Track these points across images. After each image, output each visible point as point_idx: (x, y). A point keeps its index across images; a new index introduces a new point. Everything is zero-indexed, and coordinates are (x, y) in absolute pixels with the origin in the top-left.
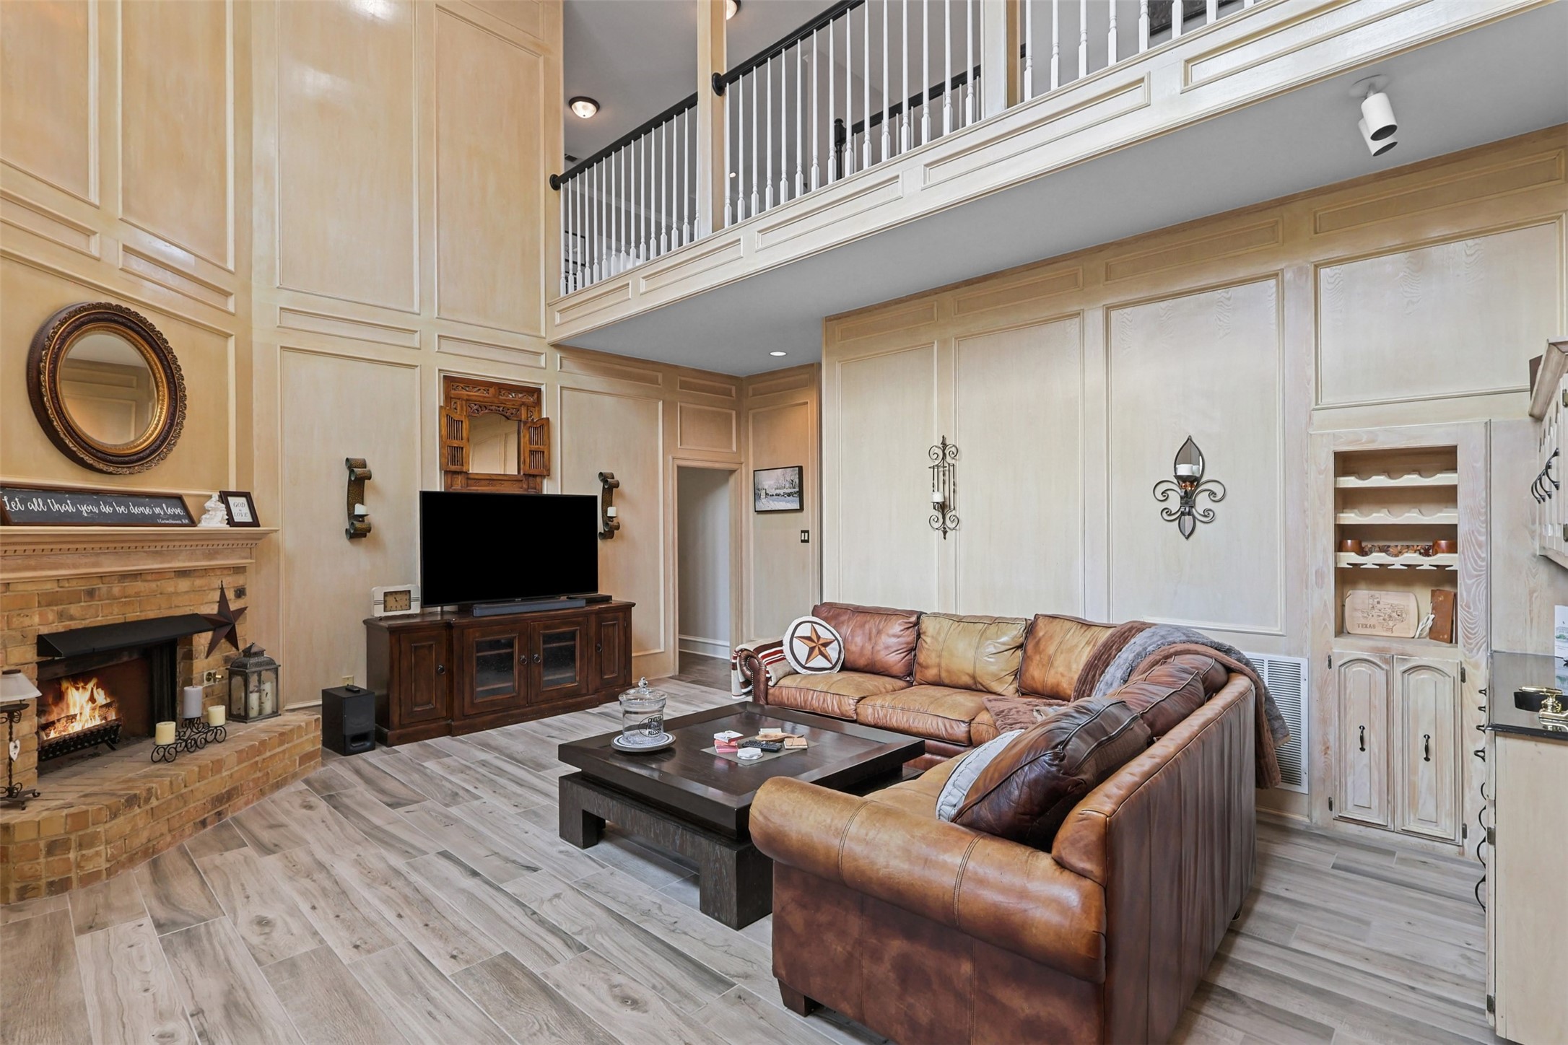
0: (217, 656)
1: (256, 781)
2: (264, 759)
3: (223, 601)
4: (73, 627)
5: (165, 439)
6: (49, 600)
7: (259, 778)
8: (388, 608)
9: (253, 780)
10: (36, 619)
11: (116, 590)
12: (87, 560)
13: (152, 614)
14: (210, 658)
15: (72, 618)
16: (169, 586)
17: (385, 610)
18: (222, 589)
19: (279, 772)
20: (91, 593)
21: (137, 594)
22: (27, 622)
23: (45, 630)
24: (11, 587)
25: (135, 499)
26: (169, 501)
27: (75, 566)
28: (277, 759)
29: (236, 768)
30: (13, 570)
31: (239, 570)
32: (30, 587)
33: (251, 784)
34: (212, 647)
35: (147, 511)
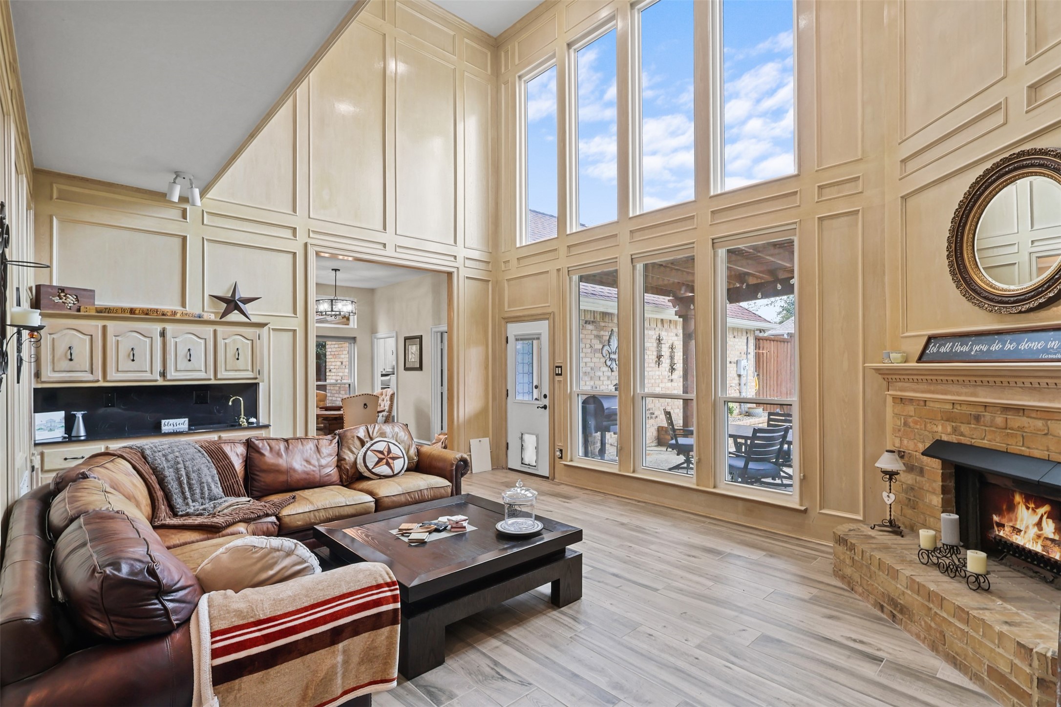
4: (963, 442)
6: (949, 417)
10: (940, 428)
11: (999, 420)
12: (967, 390)
15: (962, 435)
32: (937, 405)
35: (1039, 346)
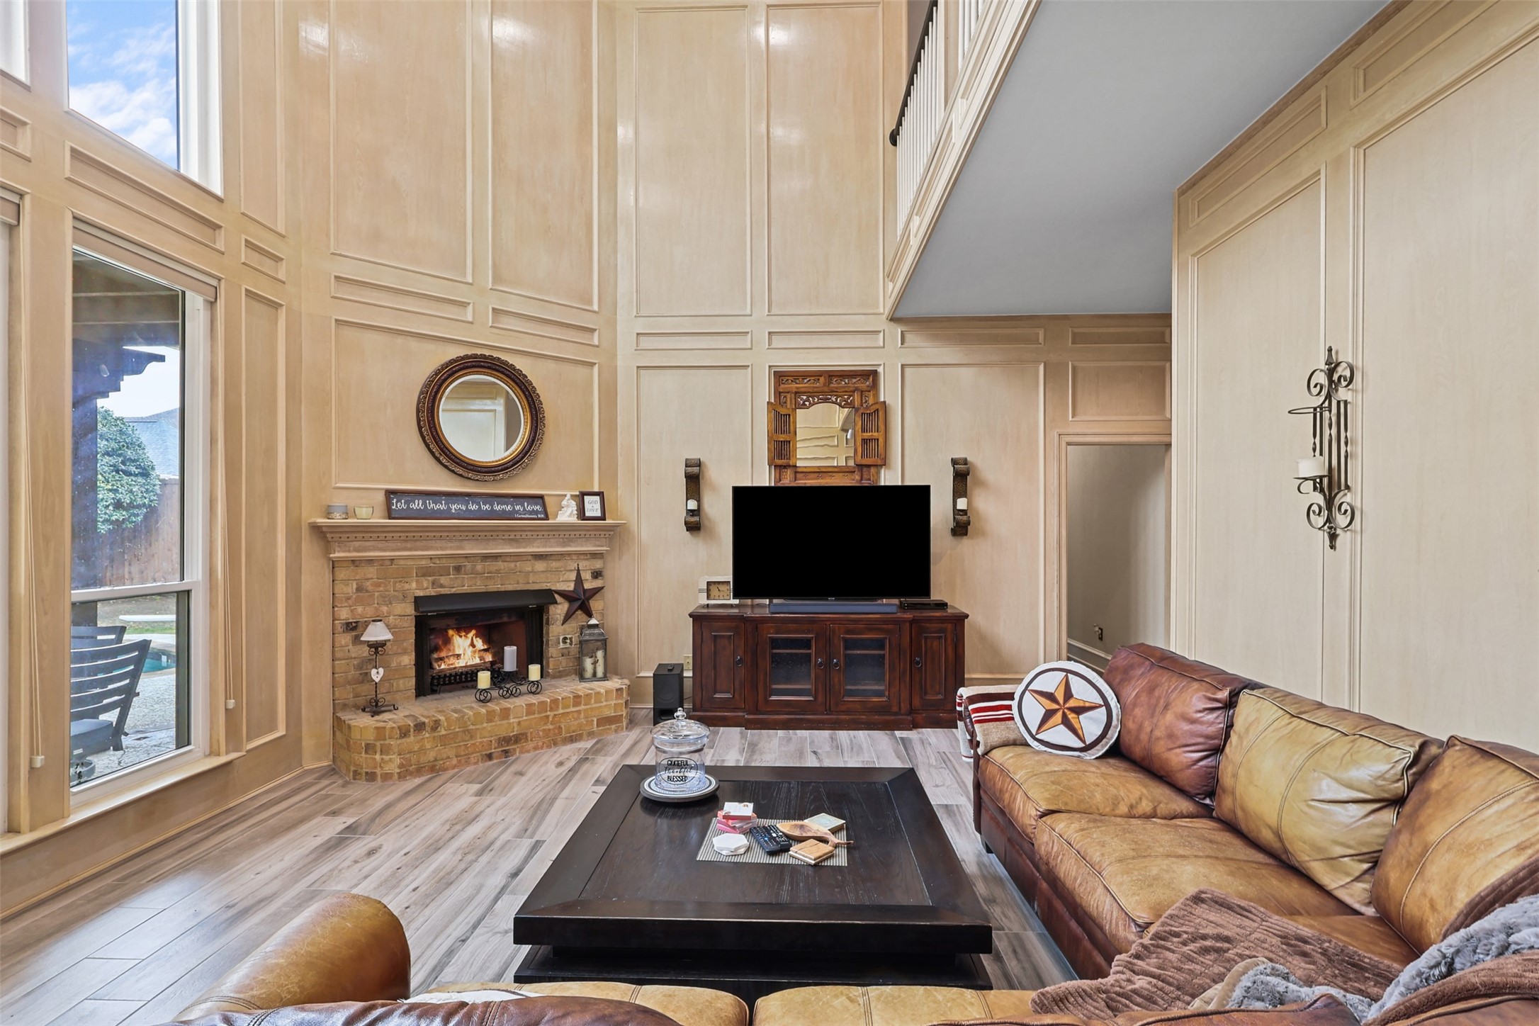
0: (573, 625)
1: (547, 732)
2: (555, 715)
3: (579, 581)
4: (443, 593)
5: (527, 452)
6: (424, 573)
7: (549, 730)
8: (712, 596)
9: (544, 730)
10: (414, 585)
11: (479, 567)
12: (452, 545)
13: (510, 588)
14: (565, 626)
15: (442, 586)
16: (527, 566)
17: (708, 598)
18: (578, 571)
19: (573, 728)
20: (458, 569)
21: (498, 572)
22: (407, 586)
23: (420, 593)
24: (395, 562)
25: (499, 499)
26: (531, 500)
27: (442, 549)
28: (571, 717)
29: (525, 718)
30: (394, 550)
31: (595, 555)
32: (409, 563)
33: (541, 733)
34: (567, 617)
35: (509, 508)
